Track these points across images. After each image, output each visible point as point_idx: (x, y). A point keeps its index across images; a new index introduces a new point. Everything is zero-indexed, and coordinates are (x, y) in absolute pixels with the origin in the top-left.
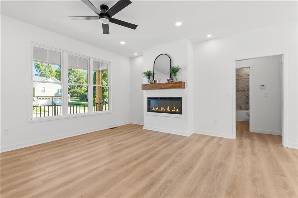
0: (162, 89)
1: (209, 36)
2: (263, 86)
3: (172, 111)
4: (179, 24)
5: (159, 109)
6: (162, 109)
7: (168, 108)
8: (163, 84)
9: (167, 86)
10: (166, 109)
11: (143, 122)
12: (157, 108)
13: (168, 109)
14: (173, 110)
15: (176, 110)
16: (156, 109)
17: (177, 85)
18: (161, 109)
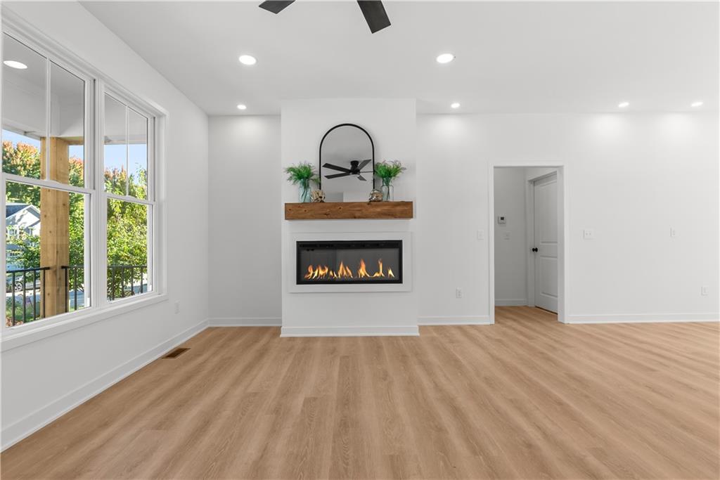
0: (355, 218)
1: (455, 106)
2: (502, 218)
3: (377, 275)
4: (445, 59)
5: (331, 273)
6: (343, 271)
7: (363, 266)
8: (360, 205)
9: (372, 210)
10: (355, 270)
11: (281, 316)
12: (323, 269)
13: (362, 272)
14: (379, 273)
15: (385, 272)
16: (321, 273)
17: (399, 208)
18: (340, 273)
